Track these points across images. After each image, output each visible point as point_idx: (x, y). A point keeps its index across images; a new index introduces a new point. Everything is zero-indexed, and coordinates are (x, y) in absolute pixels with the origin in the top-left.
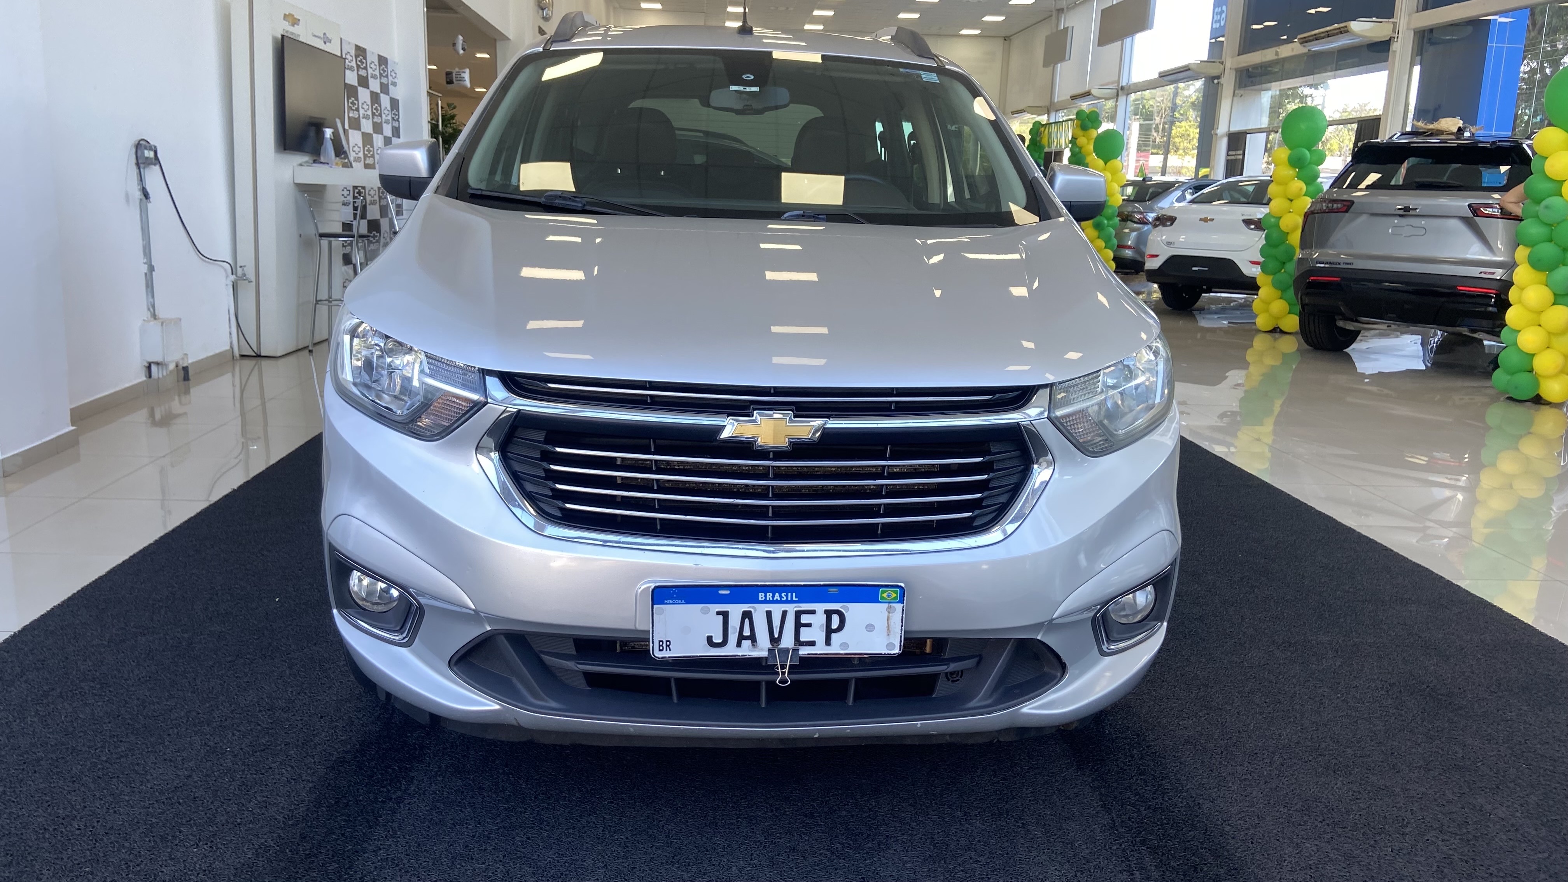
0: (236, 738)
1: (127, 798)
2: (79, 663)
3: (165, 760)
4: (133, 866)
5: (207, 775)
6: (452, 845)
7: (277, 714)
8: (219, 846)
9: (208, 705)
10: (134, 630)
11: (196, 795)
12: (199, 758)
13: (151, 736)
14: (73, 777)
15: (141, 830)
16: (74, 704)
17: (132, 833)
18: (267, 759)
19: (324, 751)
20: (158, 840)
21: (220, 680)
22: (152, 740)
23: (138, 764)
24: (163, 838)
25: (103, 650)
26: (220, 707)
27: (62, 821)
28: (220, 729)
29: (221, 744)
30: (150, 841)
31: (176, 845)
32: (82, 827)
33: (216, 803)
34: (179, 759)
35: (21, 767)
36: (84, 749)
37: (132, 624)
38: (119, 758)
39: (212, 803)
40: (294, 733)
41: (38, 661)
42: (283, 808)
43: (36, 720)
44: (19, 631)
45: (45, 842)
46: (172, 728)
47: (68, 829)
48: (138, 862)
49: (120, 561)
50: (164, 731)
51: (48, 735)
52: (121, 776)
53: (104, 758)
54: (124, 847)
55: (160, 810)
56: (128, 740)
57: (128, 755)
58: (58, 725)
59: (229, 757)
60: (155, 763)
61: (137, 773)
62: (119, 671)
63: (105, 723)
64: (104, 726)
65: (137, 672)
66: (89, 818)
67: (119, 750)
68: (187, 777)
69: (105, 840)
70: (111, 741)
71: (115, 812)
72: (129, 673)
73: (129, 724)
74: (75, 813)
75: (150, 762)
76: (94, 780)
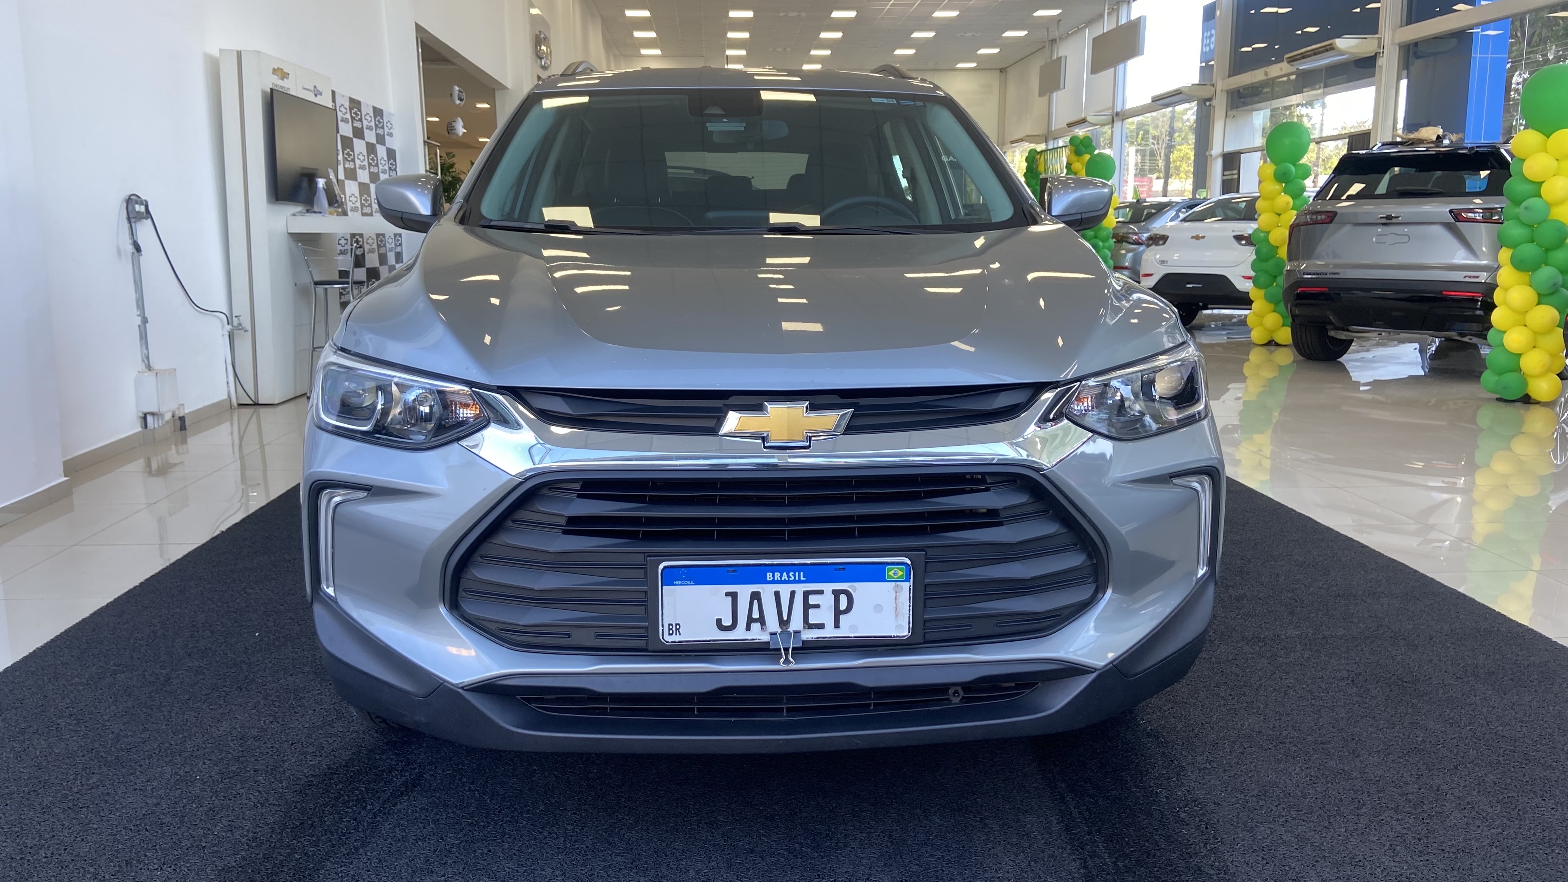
0: (207, 766)
1: (95, 826)
2: (57, 701)
3: (135, 789)
5: (176, 803)
6: (412, 860)
7: (249, 743)
8: (183, 868)
9: (181, 736)
10: (114, 668)
11: (164, 821)
12: (169, 786)
13: (123, 767)
14: (43, 808)
15: (107, 857)
16: (50, 740)
17: (98, 858)
18: (236, 785)
19: (292, 775)
20: (123, 865)
21: (195, 712)
22: (124, 771)
23: (108, 794)
24: (128, 863)
25: (81, 688)
26: (193, 738)
27: (29, 850)
28: (191, 758)
29: (191, 773)
30: (114, 866)
31: (141, 869)
32: (49, 855)
33: (183, 829)
34: (149, 788)
36: (56, 782)
37: (112, 662)
38: (90, 789)
39: (179, 828)
40: (264, 759)
41: (18, 700)
42: (248, 831)
43: (11, 756)
45: (11, 870)
46: (144, 759)
47: (35, 857)
49: (104, 604)
50: (136, 763)
51: (22, 770)
52: (91, 806)
53: (76, 790)
54: (89, 873)
55: (127, 837)
56: (100, 772)
57: (99, 786)
58: (32, 760)
59: (198, 785)
60: (126, 793)
61: (106, 802)
62: (96, 708)
63: (78, 757)
64: (78, 759)
65: (113, 707)
66: (57, 846)
67: (91, 781)
68: (156, 805)
69: (71, 866)
70: (84, 773)
71: (83, 840)
72: (106, 709)
73: (102, 757)
74: (43, 842)
75: (120, 792)
76: (64, 811)
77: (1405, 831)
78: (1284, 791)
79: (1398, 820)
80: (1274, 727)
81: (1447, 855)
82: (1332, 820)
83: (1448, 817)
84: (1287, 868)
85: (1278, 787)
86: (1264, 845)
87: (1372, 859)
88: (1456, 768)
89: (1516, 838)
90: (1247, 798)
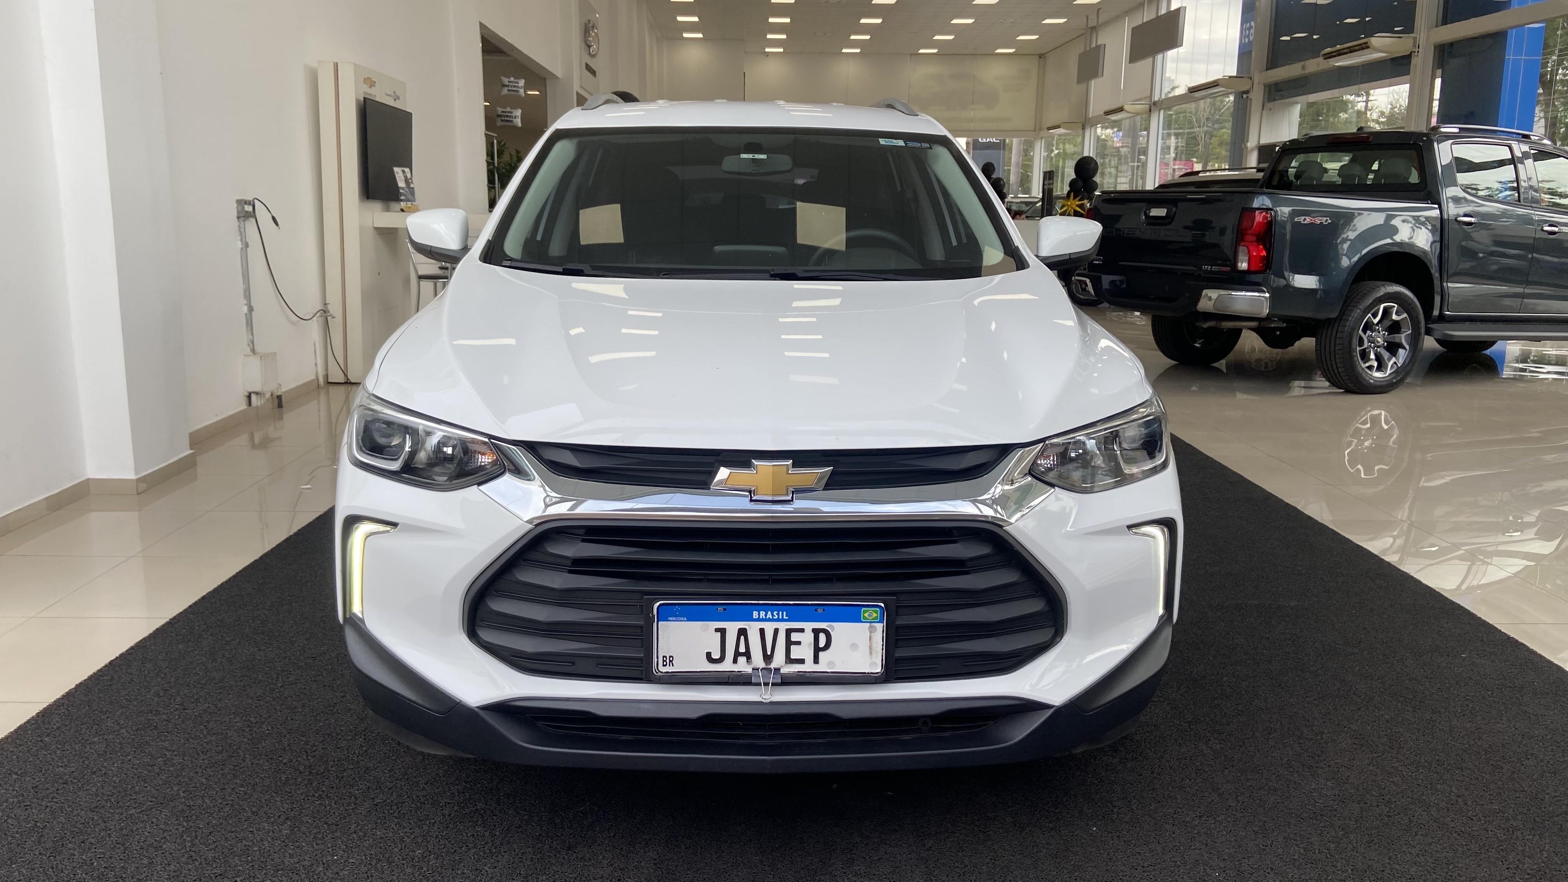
2: (250, 622)
4: (311, 752)
5: (357, 696)
10: (289, 598)
13: (313, 671)
14: (258, 697)
20: (326, 736)
22: (313, 673)
23: (305, 689)
25: (267, 613)
27: (254, 725)
30: (320, 737)
31: (340, 739)
32: (269, 728)
35: (219, 691)
41: (218, 620)
43: (224, 660)
44: (199, 600)
45: (244, 738)
48: (313, 750)
51: (235, 670)
53: (280, 685)
54: (302, 741)
55: (325, 718)
57: (296, 683)
61: (305, 694)
63: (276, 662)
66: (275, 723)
67: (290, 680)
68: (343, 697)
69: (288, 736)
70: (283, 674)
71: (292, 719)
72: (289, 629)
73: (294, 662)
74: (263, 720)
76: (274, 699)
77: (1302, 751)
78: (1212, 720)
79: (1299, 743)
80: (1218, 674)
81: (1331, 769)
82: (1246, 741)
83: (1340, 743)
84: (1201, 771)
85: (1208, 717)
86: (1186, 755)
87: (1270, 768)
88: (1359, 709)
89: (1391, 760)
90: (1182, 723)
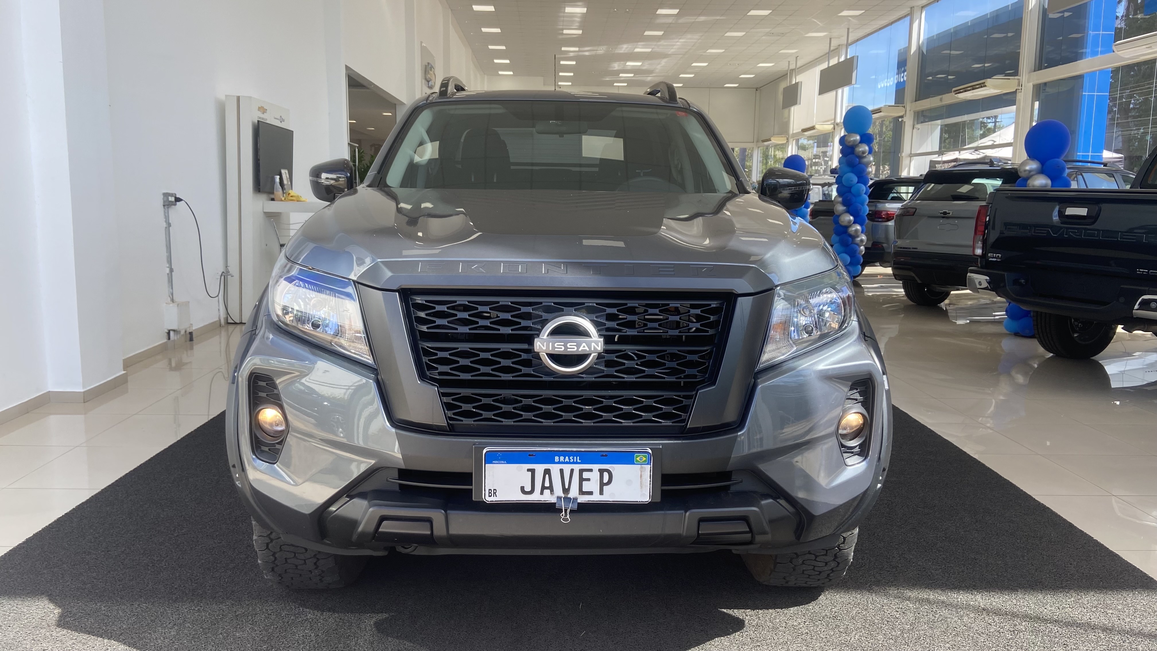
1: (189, 552)
3: (208, 536)
8: (237, 572)
11: (225, 550)
16: (158, 511)
29: (236, 529)
33: (235, 554)
34: (215, 535)
37: (185, 472)
39: (233, 554)
52: (185, 543)
56: (187, 527)
58: (150, 520)
64: (174, 520)
75: (200, 537)
